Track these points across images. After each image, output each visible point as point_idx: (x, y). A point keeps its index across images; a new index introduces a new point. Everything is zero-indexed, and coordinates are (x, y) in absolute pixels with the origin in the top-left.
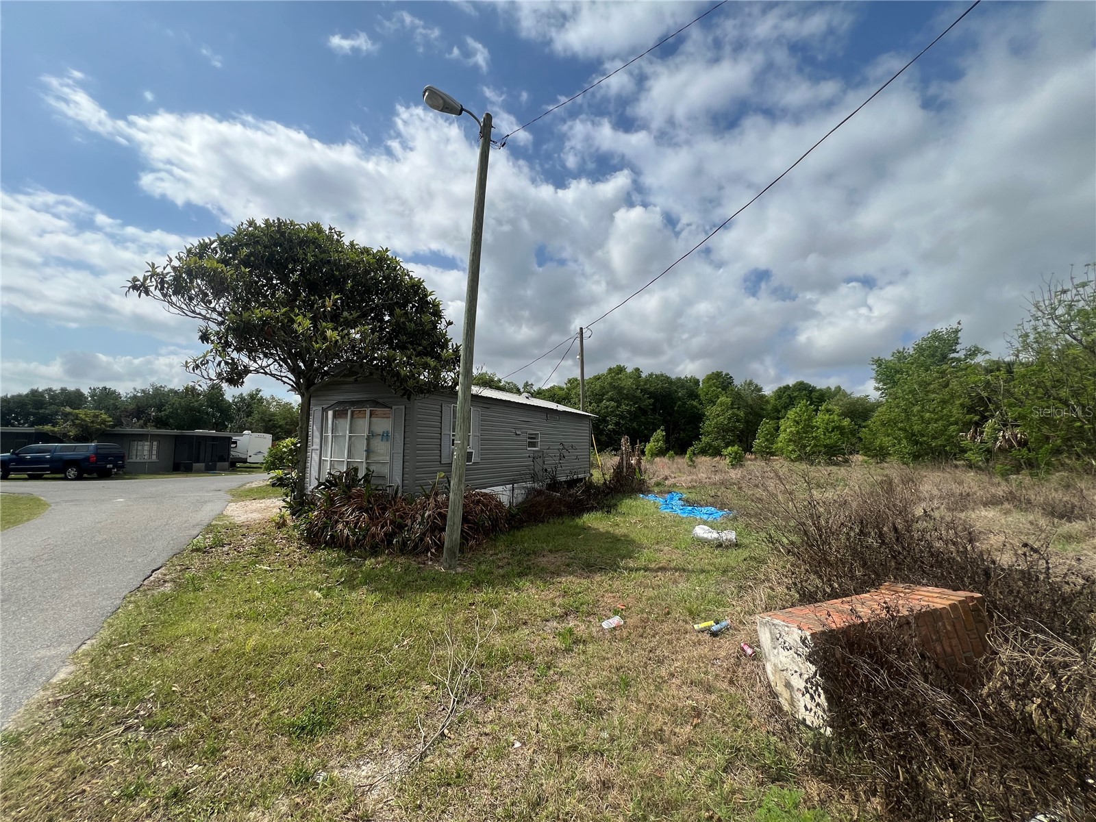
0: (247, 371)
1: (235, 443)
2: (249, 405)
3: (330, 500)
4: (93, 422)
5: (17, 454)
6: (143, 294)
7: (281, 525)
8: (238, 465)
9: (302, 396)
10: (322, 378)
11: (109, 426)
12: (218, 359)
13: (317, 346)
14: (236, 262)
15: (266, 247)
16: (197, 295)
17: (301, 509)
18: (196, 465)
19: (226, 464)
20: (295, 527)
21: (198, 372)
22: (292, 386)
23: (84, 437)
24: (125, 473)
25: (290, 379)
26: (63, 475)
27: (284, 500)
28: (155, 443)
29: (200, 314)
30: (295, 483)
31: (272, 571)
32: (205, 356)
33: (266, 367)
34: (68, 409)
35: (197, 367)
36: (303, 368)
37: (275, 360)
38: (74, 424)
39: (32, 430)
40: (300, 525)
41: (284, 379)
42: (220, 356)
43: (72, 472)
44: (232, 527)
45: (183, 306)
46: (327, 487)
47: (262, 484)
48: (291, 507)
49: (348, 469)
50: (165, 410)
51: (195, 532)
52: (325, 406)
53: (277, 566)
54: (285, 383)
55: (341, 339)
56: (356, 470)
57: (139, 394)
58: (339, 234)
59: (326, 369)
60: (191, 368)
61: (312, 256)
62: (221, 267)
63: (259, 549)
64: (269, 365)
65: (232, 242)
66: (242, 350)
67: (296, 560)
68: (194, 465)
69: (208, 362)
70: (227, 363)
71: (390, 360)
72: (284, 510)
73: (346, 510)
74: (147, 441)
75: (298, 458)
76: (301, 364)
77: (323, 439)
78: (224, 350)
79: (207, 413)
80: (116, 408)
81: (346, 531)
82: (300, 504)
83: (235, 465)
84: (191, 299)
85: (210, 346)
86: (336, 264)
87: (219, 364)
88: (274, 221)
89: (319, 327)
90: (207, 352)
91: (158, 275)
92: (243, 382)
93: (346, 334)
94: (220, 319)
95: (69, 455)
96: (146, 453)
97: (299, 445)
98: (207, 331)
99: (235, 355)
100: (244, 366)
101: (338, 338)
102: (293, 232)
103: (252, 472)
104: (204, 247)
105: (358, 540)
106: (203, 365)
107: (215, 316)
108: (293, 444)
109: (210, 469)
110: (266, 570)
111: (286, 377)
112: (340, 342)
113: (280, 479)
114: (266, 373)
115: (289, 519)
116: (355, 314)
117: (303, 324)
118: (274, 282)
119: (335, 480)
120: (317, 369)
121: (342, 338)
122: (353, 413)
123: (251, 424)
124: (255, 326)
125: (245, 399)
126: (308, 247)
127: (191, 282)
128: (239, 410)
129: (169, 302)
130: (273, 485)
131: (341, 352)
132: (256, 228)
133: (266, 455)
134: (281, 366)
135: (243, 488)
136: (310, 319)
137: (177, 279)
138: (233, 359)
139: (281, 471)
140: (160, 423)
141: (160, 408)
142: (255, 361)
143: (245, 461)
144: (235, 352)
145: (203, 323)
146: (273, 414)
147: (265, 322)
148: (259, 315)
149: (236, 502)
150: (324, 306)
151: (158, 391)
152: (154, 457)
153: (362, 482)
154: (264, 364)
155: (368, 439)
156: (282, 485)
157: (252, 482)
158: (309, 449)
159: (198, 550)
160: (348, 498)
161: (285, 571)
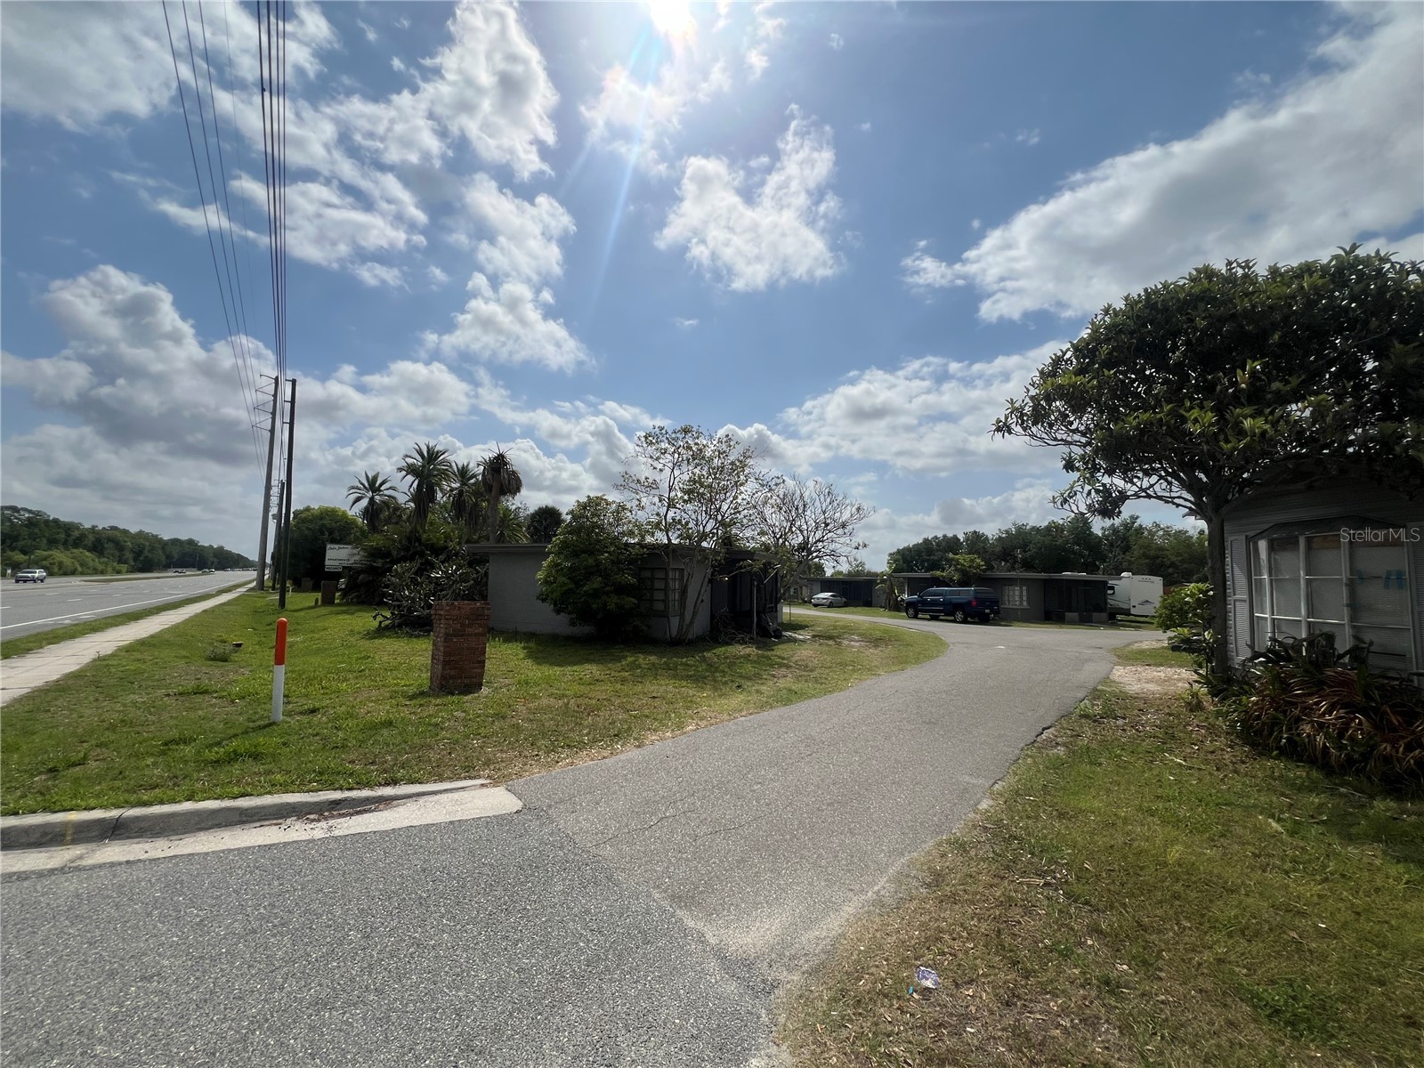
0: (1123, 497)
1: (1112, 588)
2: (1125, 539)
3: (1283, 685)
4: (970, 567)
5: (921, 597)
6: (1006, 434)
7: (1195, 706)
8: (1119, 617)
9: (1209, 521)
10: (1241, 491)
11: (982, 570)
12: (1087, 488)
13: (1227, 447)
14: (1097, 366)
15: (1132, 333)
16: (1056, 419)
17: (1226, 689)
18: (1069, 615)
19: (1104, 616)
20: (1218, 714)
21: (1066, 506)
22: (1190, 508)
23: (964, 582)
24: (1002, 620)
25: (1186, 500)
26: (952, 618)
27: (1196, 672)
28: (1024, 588)
29: (1062, 440)
30: (1212, 649)
31: (1190, 768)
32: (1072, 487)
33: (1149, 488)
34: (951, 555)
35: (1065, 501)
36: (1205, 480)
37: (1161, 477)
38: (956, 570)
39: (928, 575)
40: (1228, 712)
41: (1176, 501)
42: (1089, 484)
43: (959, 616)
44: (1123, 697)
45: (1044, 436)
46: (1269, 660)
47: (1156, 645)
48: (1207, 682)
49: (1310, 634)
50: (1029, 550)
51: (1080, 695)
52: (1251, 534)
53: (1196, 763)
54: (1178, 505)
55: (1273, 426)
56: (1330, 638)
57: (1004, 535)
58: (1247, 265)
59: (1245, 476)
60: (1059, 503)
61: (1203, 319)
62: (1079, 380)
63: (1166, 733)
64: (1152, 486)
65: (1088, 344)
66: (1114, 472)
67: (1227, 762)
68: (1066, 614)
69: (1076, 494)
70: (1097, 491)
71: (1387, 442)
72: (1196, 686)
73: (1317, 703)
74: (1016, 585)
75: (1214, 611)
76: (1202, 476)
77: (1253, 587)
78: (1092, 476)
79: (1074, 552)
80: (986, 551)
81: (1320, 739)
82: (1223, 680)
83: (1114, 616)
84: (1051, 426)
85: (1076, 475)
86: (1249, 315)
87: (1089, 493)
88: (1139, 295)
89: (1228, 416)
90: (1075, 482)
91: (1017, 409)
92: (1120, 512)
93: (1282, 417)
94: (1084, 440)
95: (956, 599)
96: (1017, 598)
97: (1211, 593)
98: (1070, 457)
99: (1106, 480)
100: (1119, 491)
101: (1267, 427)
102: (1168, 296)
103: (1139, 627)
104: (1057, 361)
105: (1349, 759)
106: (1071, 497)
107: (1077, 437)
108: (1201, 591)
109: (1085, 620)
110: (1180, 765)
111: (1179, 497)
112: (1271, 432)
113: (1187, 641)
114: (1149, 496)
115: (1208, 702)
116: (1295, 381)
117: (1200, 420)
118: (1148, 372)
119: (1286, 651)
120: (1229, 480)
121: (1274, 424)
122: (1309, 541)
123: (1130, 562)
124: (1129, 439)
125: (1119, 532)
126: (1195, 308)
127: (1050, 405)
128: (1112, 545)
129: (1030, 435)
130: (1175, 648)
131: (1275, 446)
132: (1116, 313)
133: (1158, 605)
134: (1170, 483)
135: (1129, 649)
136: (1212, 409)
137: (1036, 407)
138: (1104, 485)
139: (1186, 630)
140: (1028, 565)
141: (1024, 547)
142: (1134, 484)
143: (1127, 612)
144: (1106, 476)
145: (1065, 449)
146: (1161, 549)
147: (1142, 431)
148: (1134, 423)
149: (1125, 666)
150: (1235, 384)
151: (1020, 530)
152: (1025, 603)
153: (1347, 659)
154: (1145, 484)
155: (1351, 585)
156: (1190, 650)
157: (1141, 642)
158: (1230, 599)
159: (1086, 716)
160: (1317, 685)
161: (1211, 774)
